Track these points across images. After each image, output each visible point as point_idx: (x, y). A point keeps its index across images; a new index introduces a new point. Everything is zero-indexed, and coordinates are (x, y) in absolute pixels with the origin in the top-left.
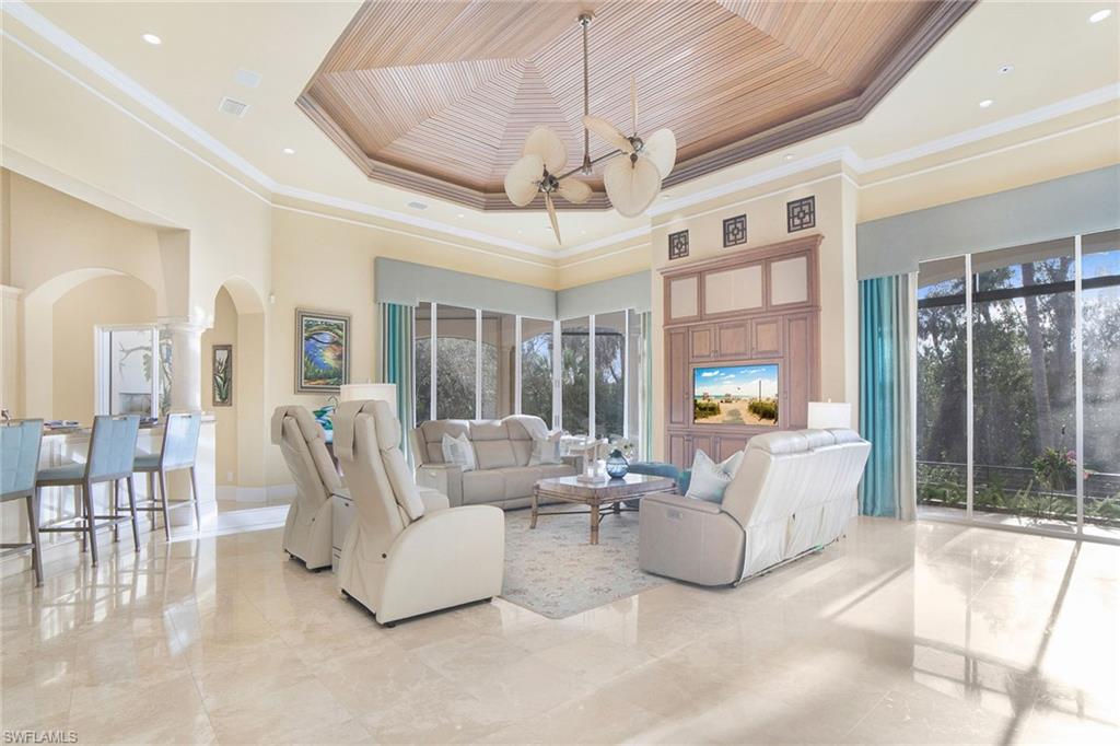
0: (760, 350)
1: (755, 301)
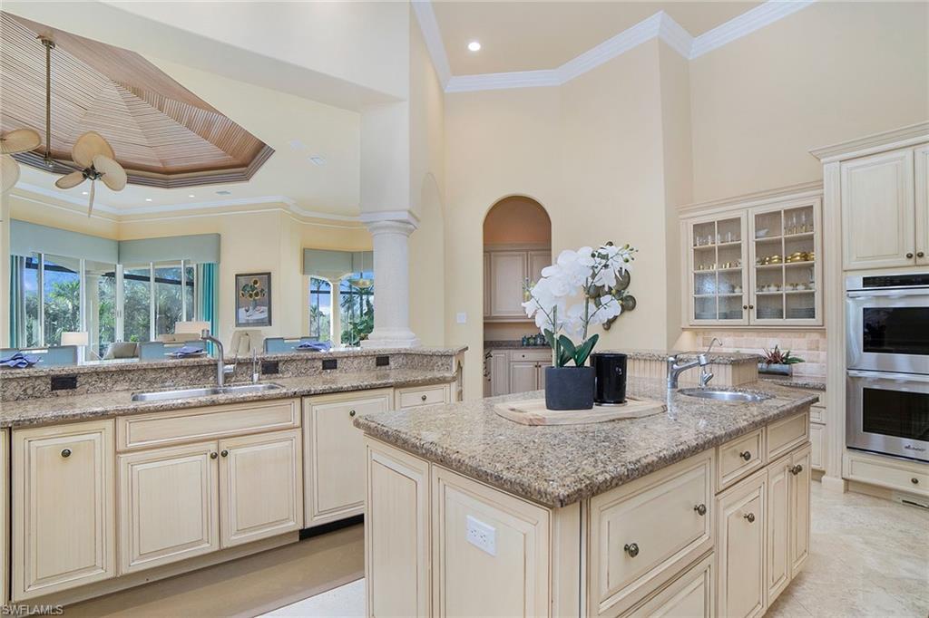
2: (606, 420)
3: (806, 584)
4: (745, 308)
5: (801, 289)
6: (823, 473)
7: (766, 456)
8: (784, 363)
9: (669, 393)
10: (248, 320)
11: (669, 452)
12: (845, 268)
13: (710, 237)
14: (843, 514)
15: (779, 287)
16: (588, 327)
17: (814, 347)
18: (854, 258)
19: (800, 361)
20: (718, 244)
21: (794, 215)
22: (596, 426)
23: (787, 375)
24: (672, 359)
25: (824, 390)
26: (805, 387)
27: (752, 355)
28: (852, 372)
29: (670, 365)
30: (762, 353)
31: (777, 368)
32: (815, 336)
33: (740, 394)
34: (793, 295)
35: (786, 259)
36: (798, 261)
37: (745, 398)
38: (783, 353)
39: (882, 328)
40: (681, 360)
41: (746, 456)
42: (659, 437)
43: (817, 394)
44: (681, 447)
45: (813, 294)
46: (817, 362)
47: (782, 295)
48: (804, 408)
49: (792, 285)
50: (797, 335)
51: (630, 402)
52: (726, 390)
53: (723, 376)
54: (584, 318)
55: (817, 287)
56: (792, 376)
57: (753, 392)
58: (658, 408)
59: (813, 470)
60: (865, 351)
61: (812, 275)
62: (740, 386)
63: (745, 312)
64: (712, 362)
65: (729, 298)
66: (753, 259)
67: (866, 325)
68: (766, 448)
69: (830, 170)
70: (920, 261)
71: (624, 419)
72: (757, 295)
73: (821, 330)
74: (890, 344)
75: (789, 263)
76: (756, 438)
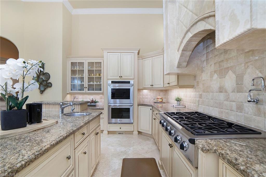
2: (32, 131)
3: (100, 164)
4: (85, 88)
5: (98, 83)
6: (103, 130)
7: (89, 132)
8: (94, 103)
9: (60, 116)
11: (55, 142)
12: (108, 78)
13: (76, 67)
14: (107, 140)
15: (93, 82)
16: (24, 93)
17: (101, 98)
18: (110, 76)
19: (98, 102)
20: (78, 69)
21: (97, 64)
22: (26, 135)
23: (95, 106)
24: (62, 104)
25: (103, 109)
26: (99, 109)
27: (86, 101)
28: (109, 104)
29: (61, 106)
30: (89, 100)
31: (92, 104)
32: (101, 95)
33: (82, 113)
34: (97, 85)
35: (95, 75)
36: (98, 76)
37: (84, 115)
38: (94, 100)
39: (115, 93)
40: (65, 104)
41: (83, 134)
42: (52, 135)
43: (102, 111)
44: (61, 138)
45: (101, 84)
46: (102, 102)
47: (94, 85)
48: (99, 115)
49: (96, 82)
50: (97, 95)
51: (44, 122)
52: (79, 113)
53: (78, 108)
54: (22, 88)
55: (102, 83)
56: (96, 106)
57: (86, 112)
58: (54, 123)
59: (101, 130)
60: (112, 99)
61: (101, 80)
62: (82, 111)
63: (85, 89)
64: (75, 104)
65: (81, 85)
66: (87, 74)
67: (112, 93)
68: (89, 129)
69: (105, 54)
70: (121, 78)
71: (40, 129)
72: (88, 84)
73: (103, 94)
74: (116, 97)
75: (96, 76)
76: (86, 127)
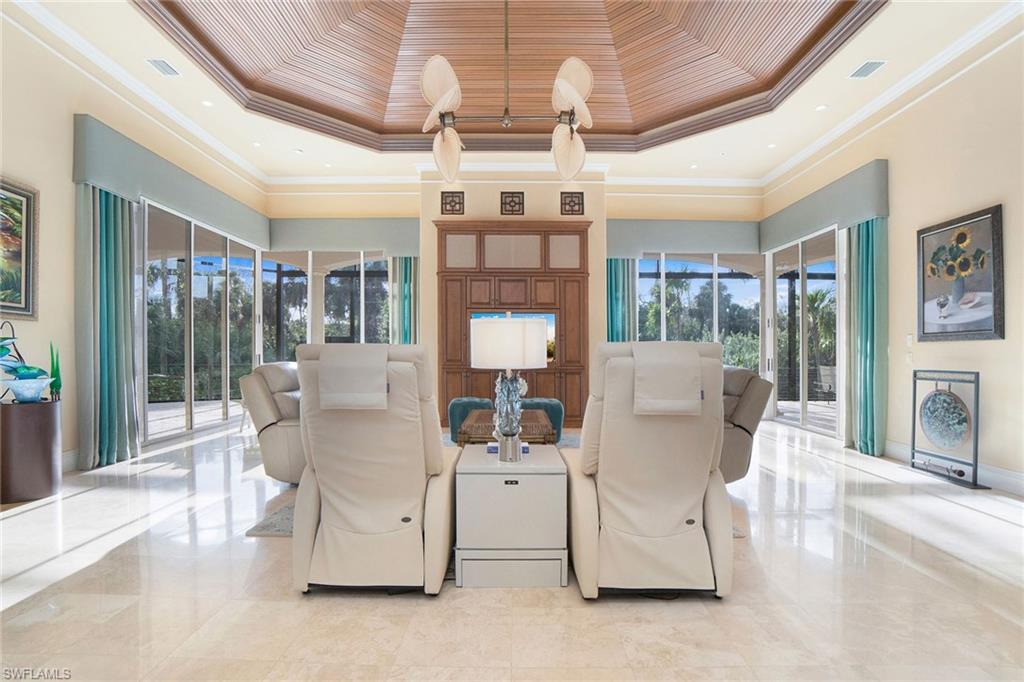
0: (539, 301)
1: (534, 262)
10: (944, 326)
